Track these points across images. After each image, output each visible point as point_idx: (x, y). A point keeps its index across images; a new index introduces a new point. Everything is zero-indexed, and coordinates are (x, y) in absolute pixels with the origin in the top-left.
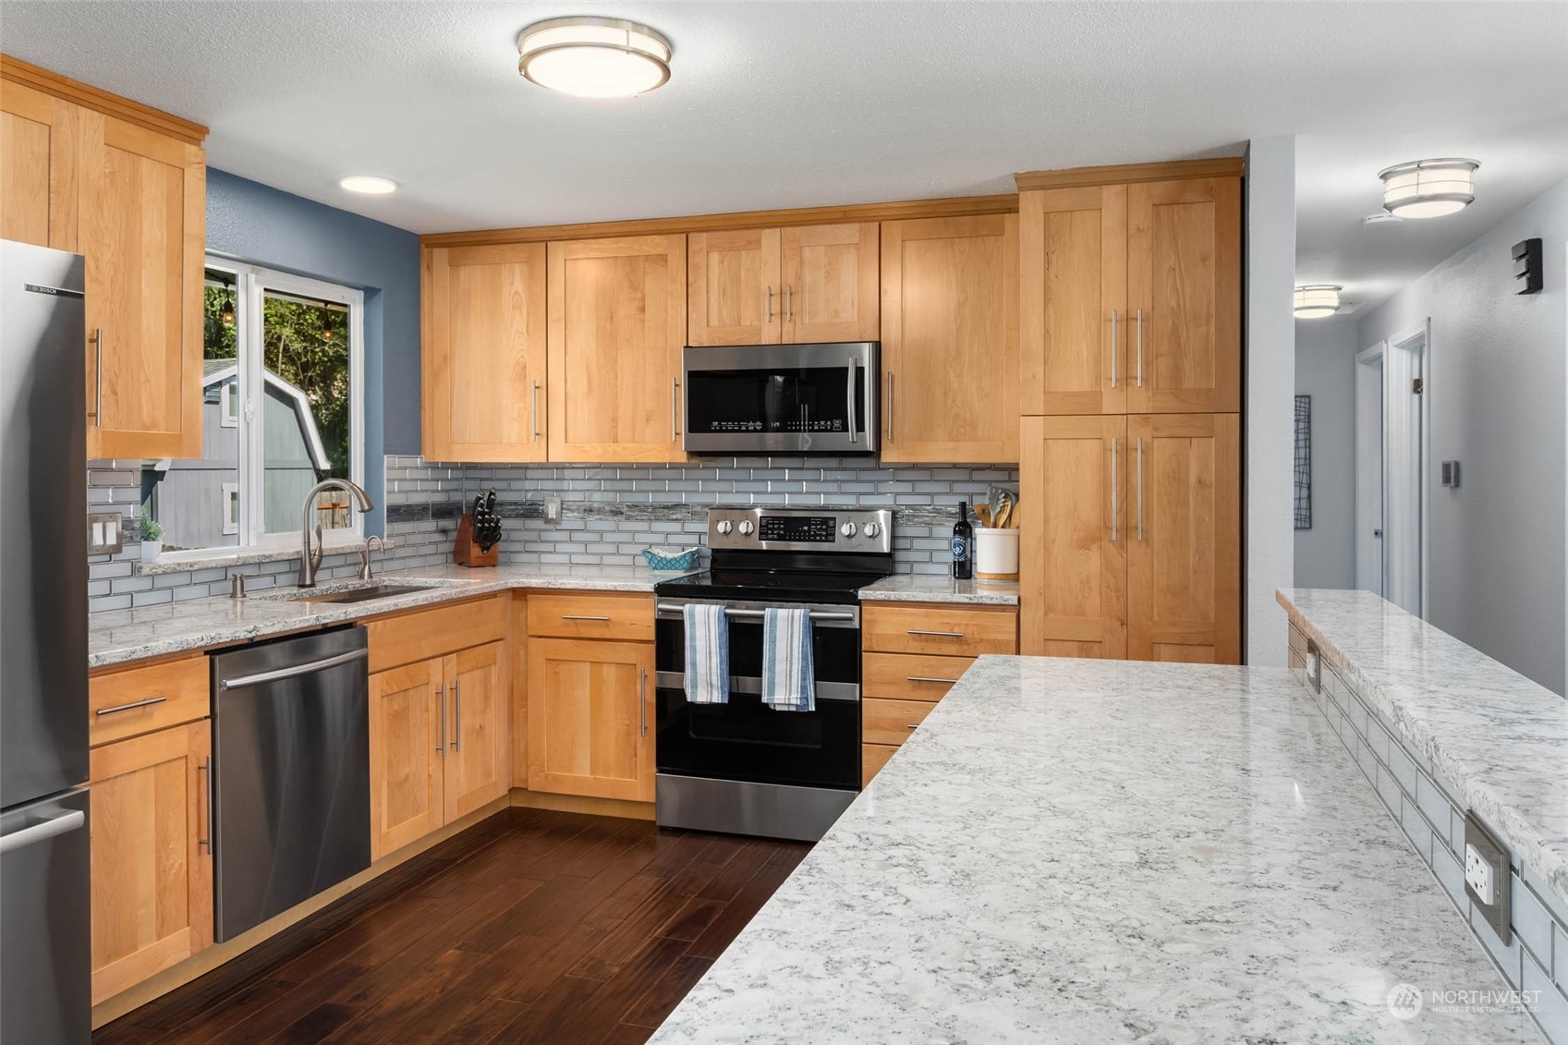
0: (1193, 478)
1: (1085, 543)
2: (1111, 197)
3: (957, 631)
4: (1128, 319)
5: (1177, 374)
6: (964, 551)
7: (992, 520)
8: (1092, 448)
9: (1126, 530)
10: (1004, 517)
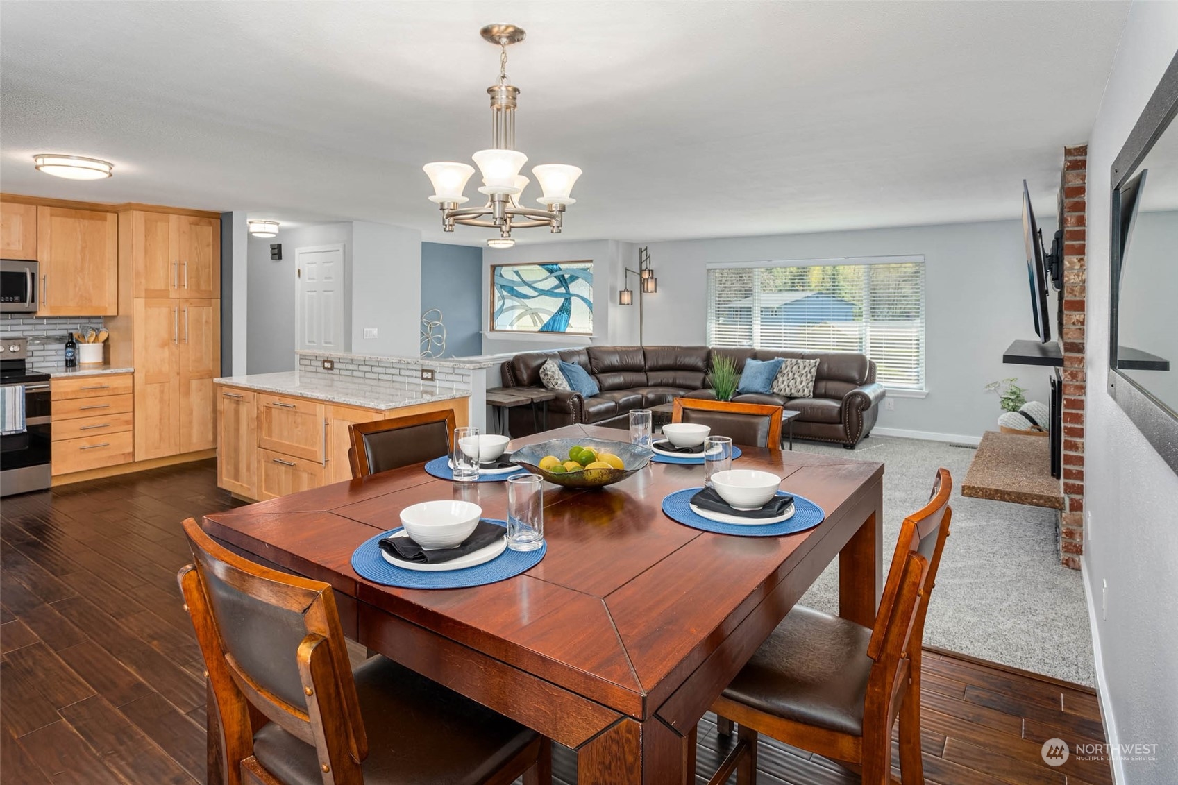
0: (204, 321)
1: (164, 345)
2: (173, 218)
3: (104, 385)
4: (181, 264)
5: (198, 285)
6: (73, 355)
7: (86, 340)
8: (165, 311)
9: (181, 340)
10: (92, 339)
